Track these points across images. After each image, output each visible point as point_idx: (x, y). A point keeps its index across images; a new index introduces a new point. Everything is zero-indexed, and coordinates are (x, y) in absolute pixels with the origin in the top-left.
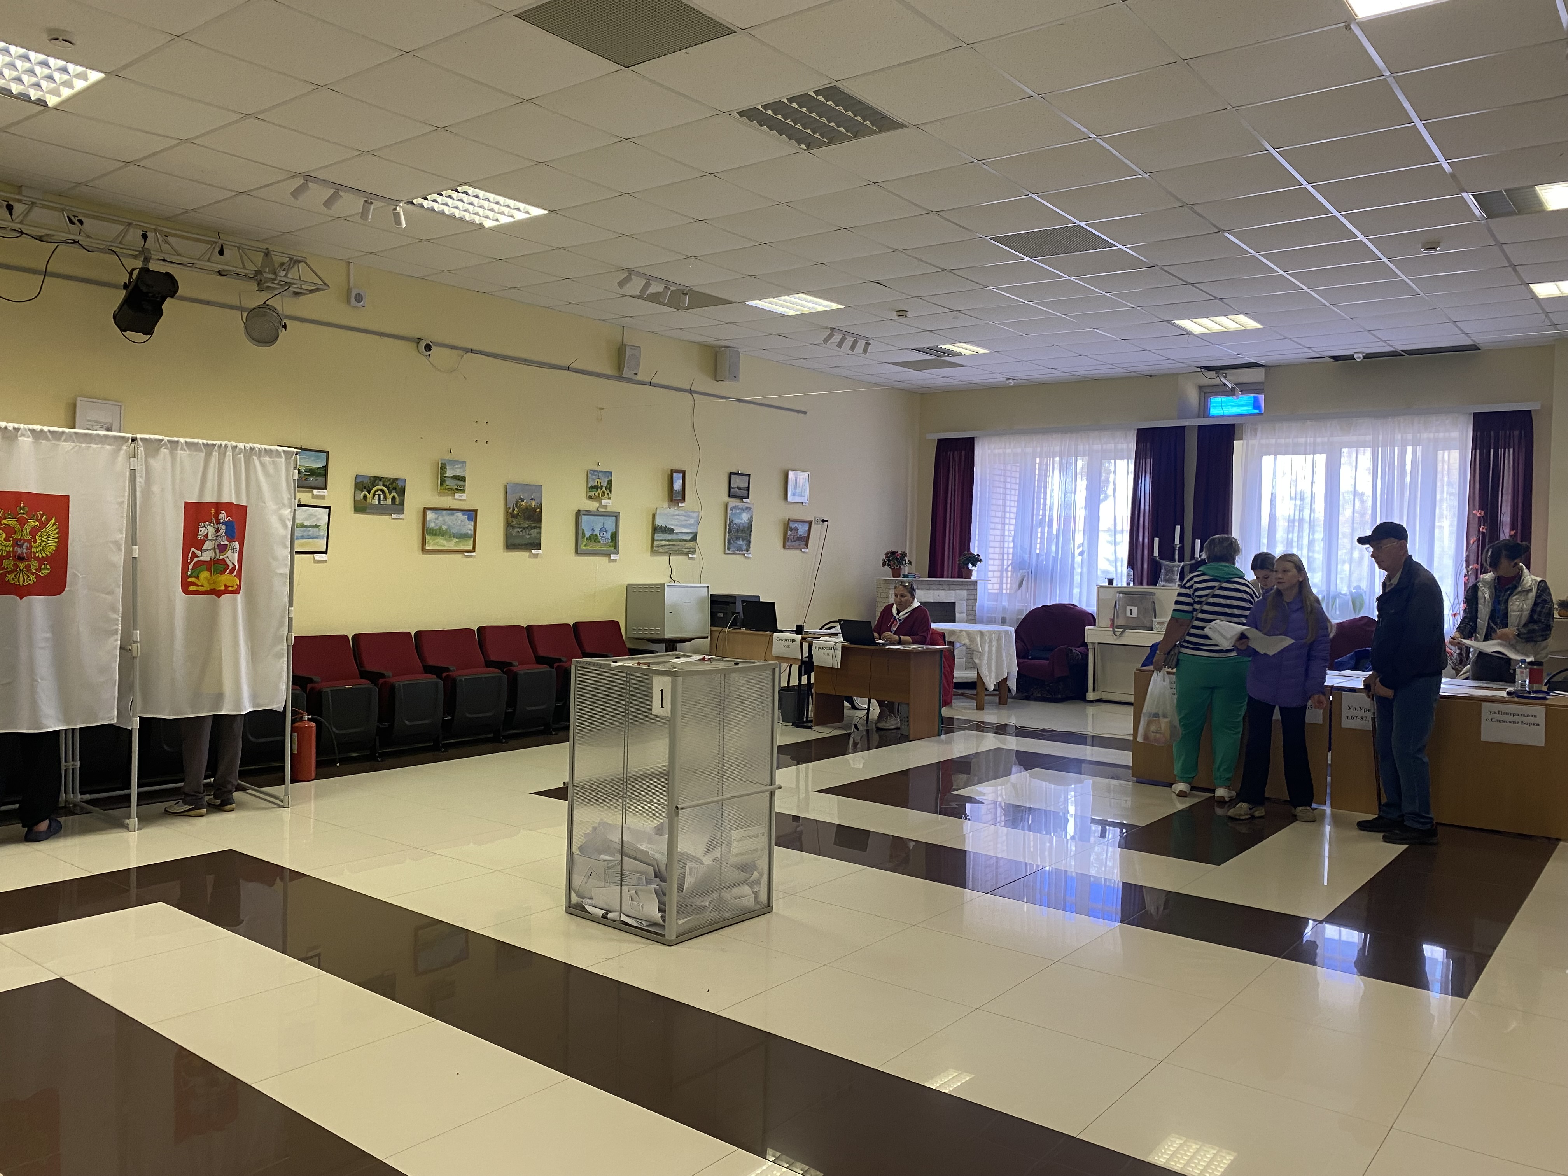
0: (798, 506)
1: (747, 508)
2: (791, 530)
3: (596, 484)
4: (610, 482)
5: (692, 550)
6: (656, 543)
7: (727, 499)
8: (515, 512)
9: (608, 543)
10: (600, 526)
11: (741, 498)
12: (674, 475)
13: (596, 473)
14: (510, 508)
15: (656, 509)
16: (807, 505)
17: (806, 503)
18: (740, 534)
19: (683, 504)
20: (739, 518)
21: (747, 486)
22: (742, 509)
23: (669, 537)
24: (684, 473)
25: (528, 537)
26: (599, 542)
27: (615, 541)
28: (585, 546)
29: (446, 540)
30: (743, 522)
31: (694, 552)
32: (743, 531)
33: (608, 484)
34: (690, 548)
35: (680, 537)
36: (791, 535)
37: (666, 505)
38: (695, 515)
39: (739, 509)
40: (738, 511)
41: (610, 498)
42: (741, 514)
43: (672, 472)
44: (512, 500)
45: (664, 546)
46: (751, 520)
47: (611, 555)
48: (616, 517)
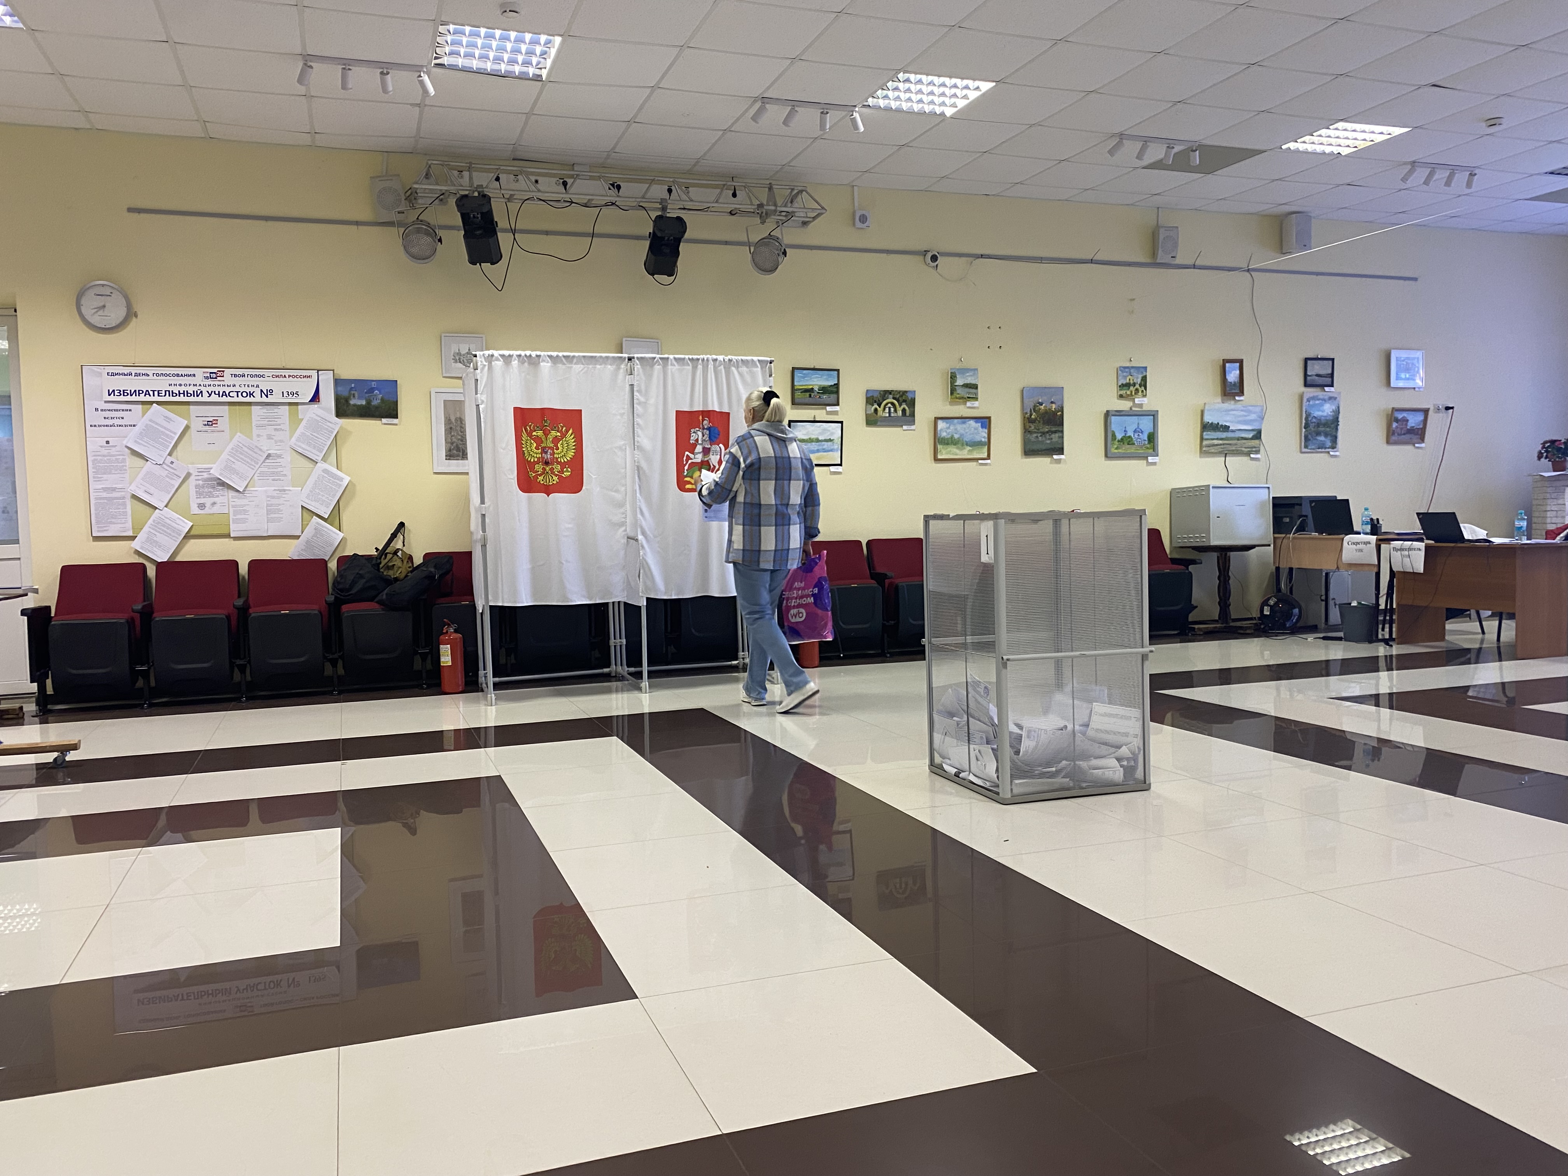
0: (1407, 392)
1: (1330, 398)
2: (1397, 420)
3: (1128, 381)
4: (1144, 379)
5: (1254, 449)
6: (1205, 443)
7: (1302, 390)
8: (1033, 417)
9: (1144, 444)
10: (1135, 427)
11: (1322, 386)
12: (1227, 365)
13: (1127, 370)
14: (1026, 413)
15: (1205, 404)
16: (1421, 390)
17: (1419, 388)
18: (1321, 429)
19: (1242, 398)
20: (1319, 411)
21: (1330, 372)
22: (1324, 400)
23: (1224, 435)
24: (1241, 362)
25: (1048, 442)
26: (1134, 444)
27: (1154, 443)
28: (1116, 449)
29: (958, 448)
30: (1325, 414)
31: (1258, 452)
32: (1326, 424)
33: (1142, 380)
34: (1252, 448)
35: (1238, 435)
36: (1397, 427)
37: (1219, 400)
38: (1258, 409)
39: (1319, 399)
40: (1317, 402)
41: (1145, 396)
42: (1322, 405)
43: (1226, 361)
44: (1030, 404)
45: (1217, 445)
46: (1337, 412)
47: (1149, 458)
48: (1154, 416)
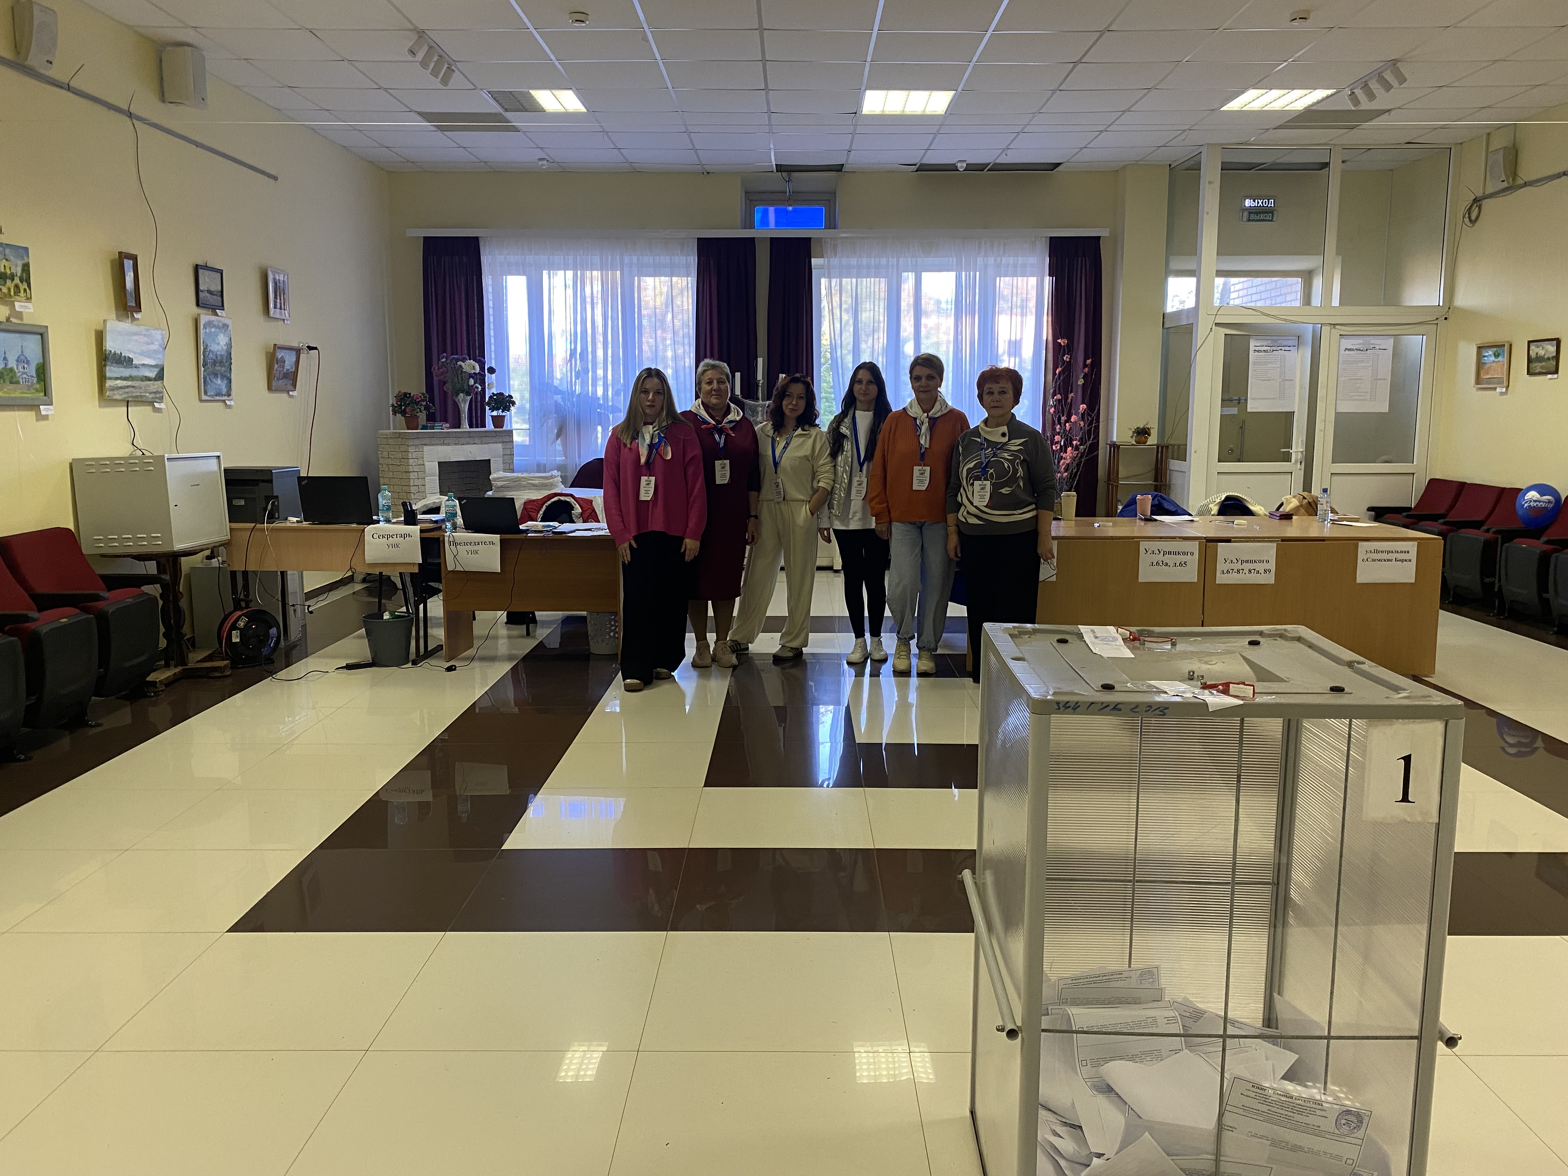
0: (280, 324)
1: (223, 326)
2: (276, 361)
3: (3, 270)
4: (26, 268)
5: (158, 396)
6: (109, 383)
7: (196, 310)
9: (33, 384)
10: (16, 352)
11: (215, 308)
12: (124, 262)
13: (1, 249)
15: (101, 322)
17: (287, 321)
18: (218, 368)
19: (140, 316)
20: (215, 342)
21: (220, 289)
22: (218, 328)
23: (126, 372)
24: (135, 260)
26: (18, 382)
27: (44, 381)
30: (220, 348)
31: (161, 400)
32: (221, 362)
33: (23, 270)
34: (155, 393)
35: (141, 372)
36: (276, 370)
37: (115, 315)
38: (157, 335)
39: (214, 326)
40: (213, 330)
41: (29, 299)
42: (216, 336)
43: (122, 256)
45: (121, 388)
46: (229, 345)
47: (41, 407)
48: (41, 335)
